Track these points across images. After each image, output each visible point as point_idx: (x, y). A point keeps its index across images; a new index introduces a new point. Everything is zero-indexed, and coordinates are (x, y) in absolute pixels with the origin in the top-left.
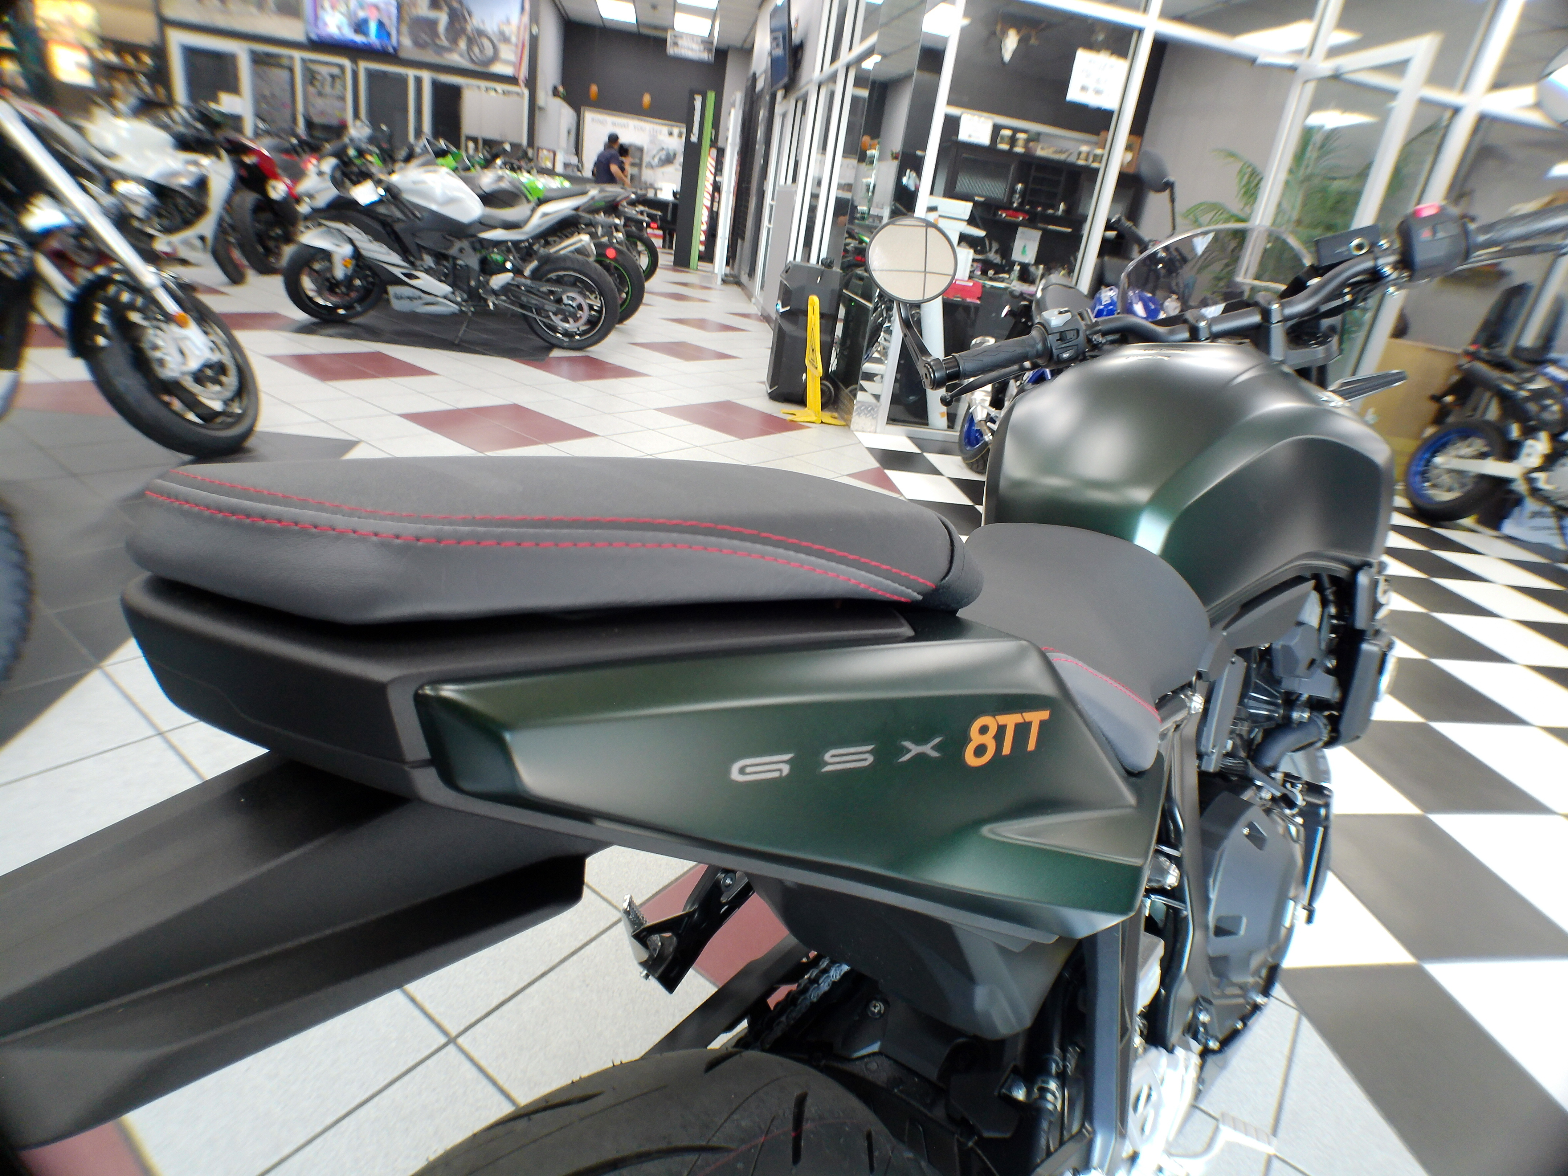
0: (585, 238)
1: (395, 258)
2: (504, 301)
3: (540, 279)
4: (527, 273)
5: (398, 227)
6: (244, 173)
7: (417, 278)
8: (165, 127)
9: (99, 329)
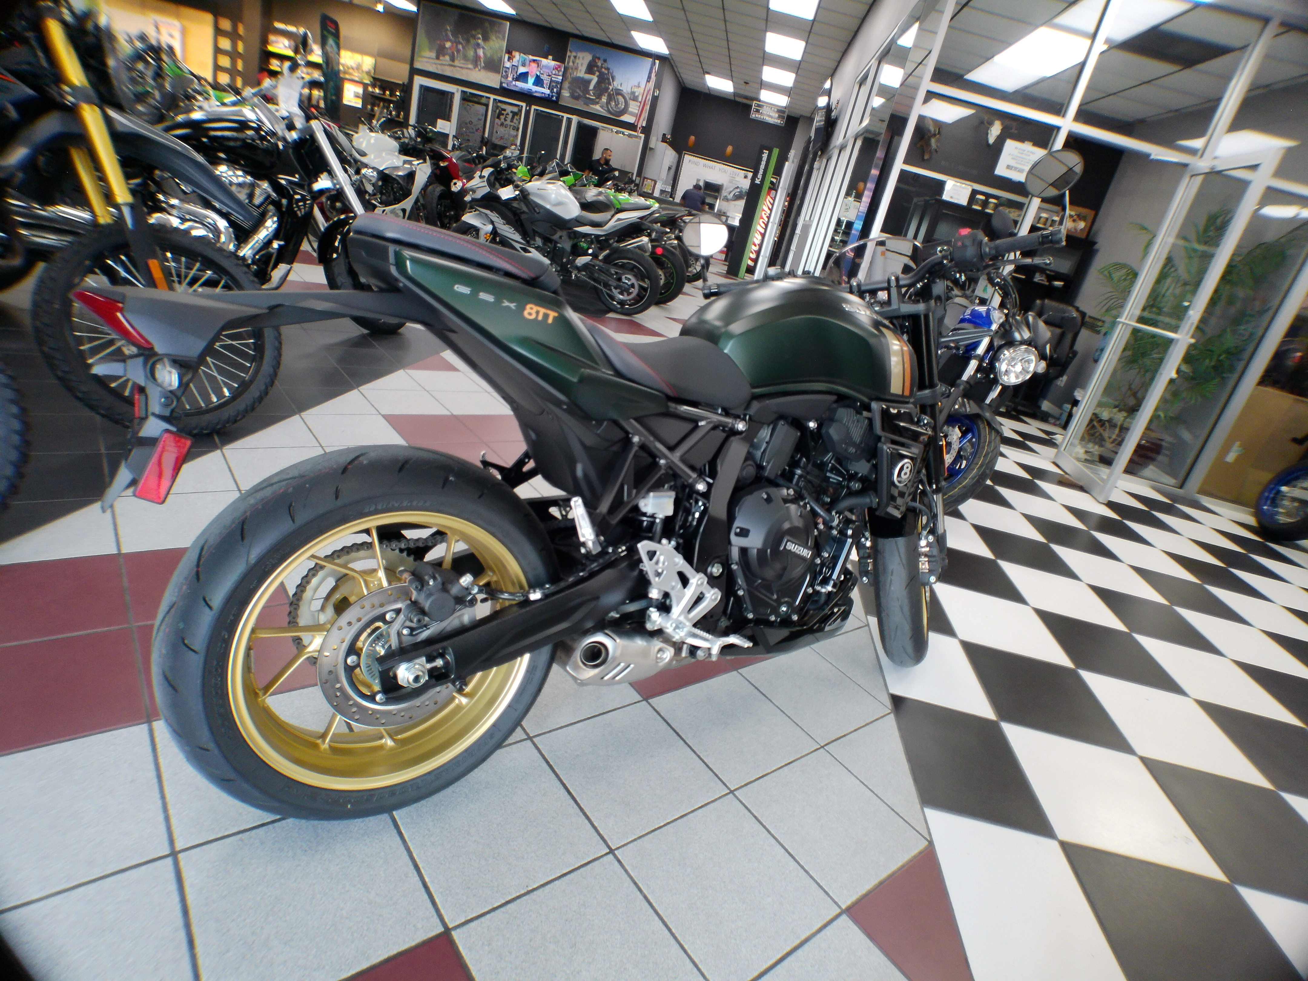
0: (645, 239)
1: (517, 237)
2: (584, 275)
3: (609, 263)
4: (600, 258)
5: (523, 217)
6: (438, 172)
7: (530, 252)
8: (397, 139)
9: (336, 250)
